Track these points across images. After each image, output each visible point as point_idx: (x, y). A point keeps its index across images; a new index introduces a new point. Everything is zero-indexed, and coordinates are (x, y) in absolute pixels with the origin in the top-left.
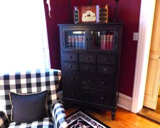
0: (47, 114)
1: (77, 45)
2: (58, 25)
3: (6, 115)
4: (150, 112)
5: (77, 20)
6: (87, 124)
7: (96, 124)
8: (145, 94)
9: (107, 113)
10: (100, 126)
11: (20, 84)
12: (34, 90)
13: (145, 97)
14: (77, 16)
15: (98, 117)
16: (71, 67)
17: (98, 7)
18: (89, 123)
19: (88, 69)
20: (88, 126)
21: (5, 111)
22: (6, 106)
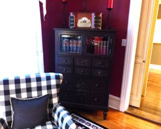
0: (48, 118)
1: (71, 49)
2: (54, 29)
3: (6, 122)
4: (135, 110)
5: (73, 25)
6: (82, 126)
7: (90, 124)
8: (131, 94)
9: (98, 113)
10: (94, 126)
11: (20, 89)
12: (35, 94)
13: (131, 97)
14: (73, 21)
15: (91, 118)
16: (66, 70)
17: (93, 14)
18: (84, 124)
19: (83, 72)
20: (83, 127)
21: (5, 118)
22: (6, 112)
